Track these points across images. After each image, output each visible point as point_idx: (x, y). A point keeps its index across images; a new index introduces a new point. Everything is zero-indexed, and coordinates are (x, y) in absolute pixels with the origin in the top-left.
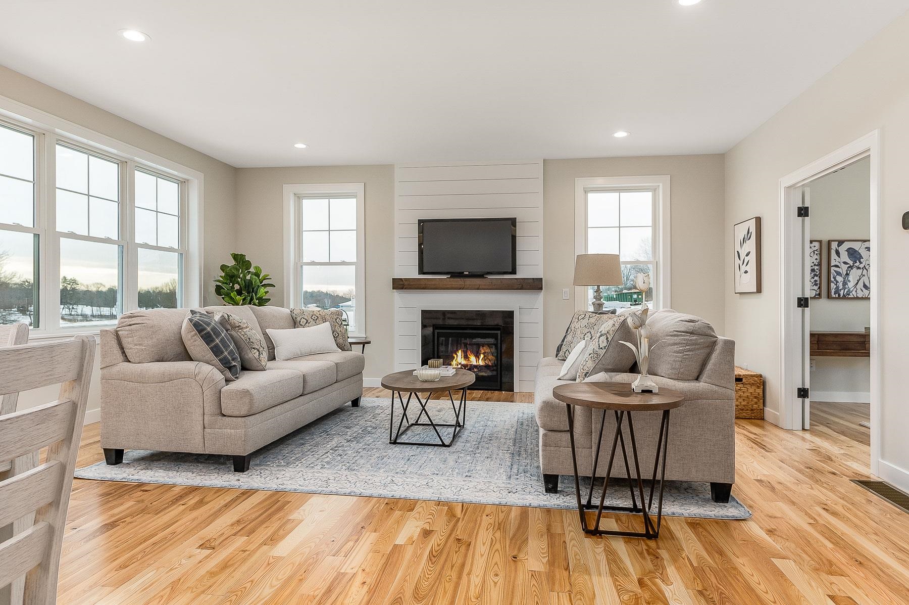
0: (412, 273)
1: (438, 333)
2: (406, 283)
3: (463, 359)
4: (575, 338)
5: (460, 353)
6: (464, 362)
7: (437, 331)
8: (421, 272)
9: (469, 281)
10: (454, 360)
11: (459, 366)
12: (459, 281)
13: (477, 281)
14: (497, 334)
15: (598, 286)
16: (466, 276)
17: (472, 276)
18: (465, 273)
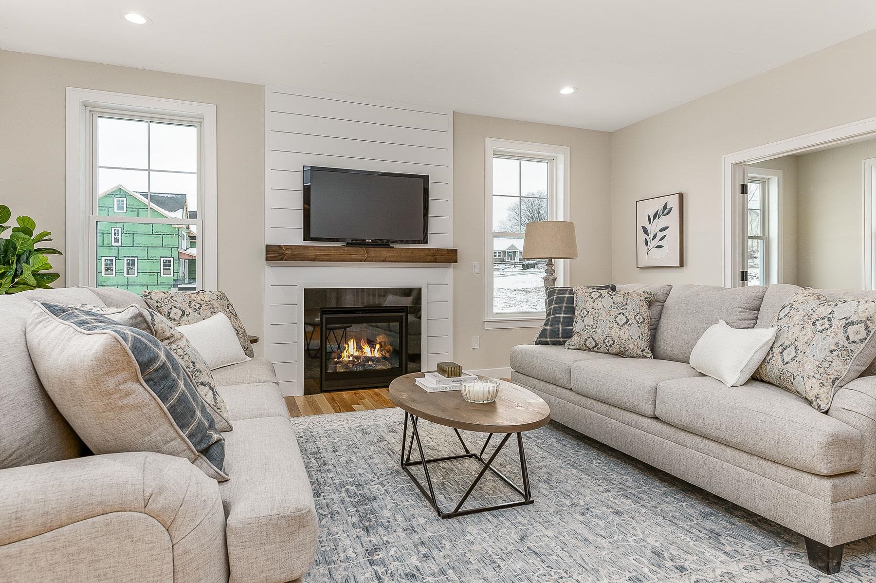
0: (295, 238)
1: (326, 318)
2: (287, 252)
3: (355, 349)
4: (600, 322)
5: (351, 343)
6: (356, 354)
7: (324, 316)
8: (307, 237)
9: (373, 252)
10: (345, 351)
11: (351, 358)
12: (362, 251)
13: (383, 252)
14: (402, 316)
15: (550, 259)
16: (369, 244)
17: (376, 244)
18: (367, 240)
